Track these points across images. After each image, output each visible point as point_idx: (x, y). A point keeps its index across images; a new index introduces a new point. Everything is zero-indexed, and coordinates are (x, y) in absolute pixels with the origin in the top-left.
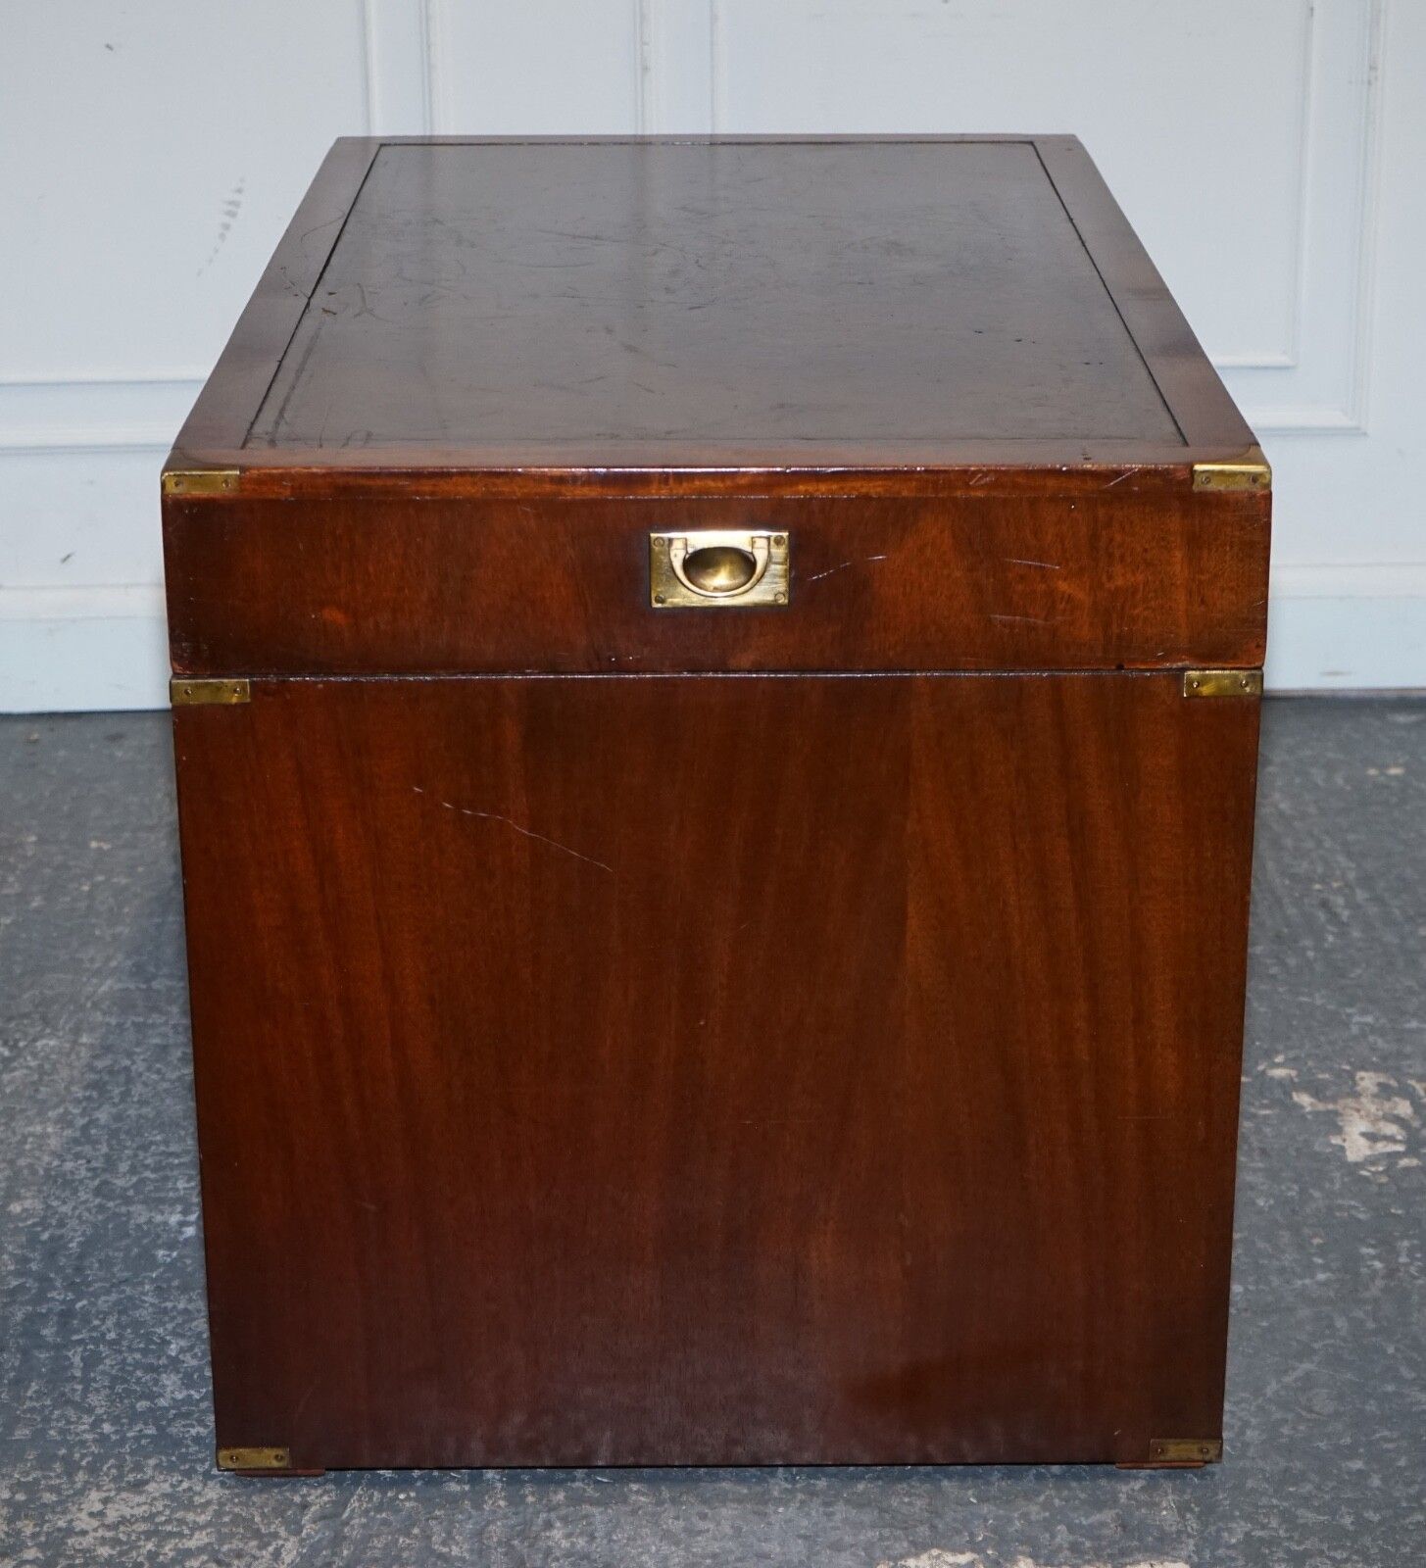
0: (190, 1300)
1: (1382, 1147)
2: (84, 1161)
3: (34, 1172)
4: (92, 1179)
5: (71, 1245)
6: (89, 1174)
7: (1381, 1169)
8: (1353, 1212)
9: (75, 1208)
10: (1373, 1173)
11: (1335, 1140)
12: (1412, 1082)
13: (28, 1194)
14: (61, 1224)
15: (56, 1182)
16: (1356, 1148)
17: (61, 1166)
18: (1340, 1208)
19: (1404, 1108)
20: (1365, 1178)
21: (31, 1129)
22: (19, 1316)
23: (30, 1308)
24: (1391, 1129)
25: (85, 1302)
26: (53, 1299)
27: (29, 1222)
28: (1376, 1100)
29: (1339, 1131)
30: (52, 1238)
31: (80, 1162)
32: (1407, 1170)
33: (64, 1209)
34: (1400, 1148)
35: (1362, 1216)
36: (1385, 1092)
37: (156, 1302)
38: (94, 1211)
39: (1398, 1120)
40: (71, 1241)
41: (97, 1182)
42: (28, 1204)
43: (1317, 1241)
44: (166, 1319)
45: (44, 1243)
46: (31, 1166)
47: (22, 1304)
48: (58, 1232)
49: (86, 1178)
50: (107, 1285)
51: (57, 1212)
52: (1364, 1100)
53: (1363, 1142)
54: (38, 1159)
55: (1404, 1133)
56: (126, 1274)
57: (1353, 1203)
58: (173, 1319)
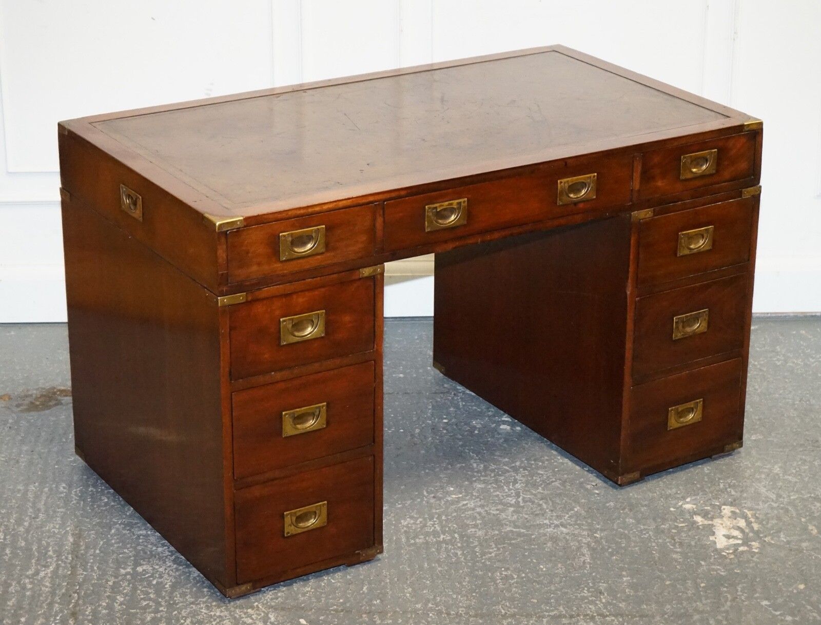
0: (221, 611)
1: (732, 541)
2: (166, 547)
3: (145, 553)
4: (171, 556)
5: (166, 586)
6: (170, 554)
7: (731, 551)
8: (719, 572)
9: (166, 569)
10: (728, 554)
11: (712, 538)
12: (745, 511)
13: (144, 563)
14: (161, 577)
15: (155, 557)
16: (721, 542)
17: (156, 550)
18: (713, 570)
19: (742, 523)
20: (725, 556)
21: (141, 532)
22: (149, 618)
23: (153, 615)
24: (736, 533)
25: (176, 612)
26: (162, 611)
27: (147, 576)
28: (730, 519)
29: (714, 533)
30: (157, 583)
31: (165, 548)
32: (743, 552)
33: (161, 570)
34: (740, 542)
35: (723, 574)
36: (734, 515)
37: (207, 612)
38: (174, 570)
39: (739, 529)
40: (166, 584)
41: (173, 557)
42: (145, 567)
43: (702, 585)
44: (212, 620)
45: (154, 585)
46: (143, 550)
47: (150, 613)
48: (160, 580)
49: (168, 555)
50: (185, 604)
51: (158, 571)
52: (724, 519)
53: (724, 539)
54: (146, 546)
55: (741, 535)
56: (192, 600)
57: (718, 567)
58: (215, 620)
